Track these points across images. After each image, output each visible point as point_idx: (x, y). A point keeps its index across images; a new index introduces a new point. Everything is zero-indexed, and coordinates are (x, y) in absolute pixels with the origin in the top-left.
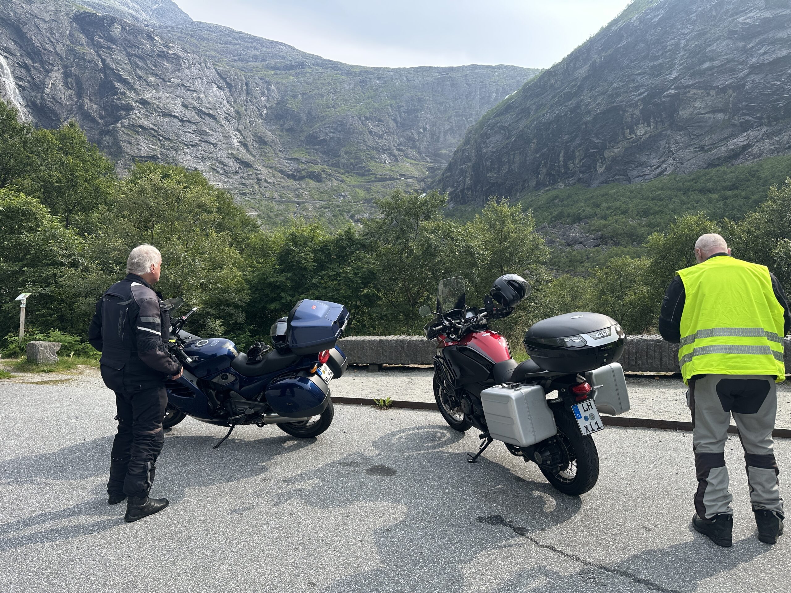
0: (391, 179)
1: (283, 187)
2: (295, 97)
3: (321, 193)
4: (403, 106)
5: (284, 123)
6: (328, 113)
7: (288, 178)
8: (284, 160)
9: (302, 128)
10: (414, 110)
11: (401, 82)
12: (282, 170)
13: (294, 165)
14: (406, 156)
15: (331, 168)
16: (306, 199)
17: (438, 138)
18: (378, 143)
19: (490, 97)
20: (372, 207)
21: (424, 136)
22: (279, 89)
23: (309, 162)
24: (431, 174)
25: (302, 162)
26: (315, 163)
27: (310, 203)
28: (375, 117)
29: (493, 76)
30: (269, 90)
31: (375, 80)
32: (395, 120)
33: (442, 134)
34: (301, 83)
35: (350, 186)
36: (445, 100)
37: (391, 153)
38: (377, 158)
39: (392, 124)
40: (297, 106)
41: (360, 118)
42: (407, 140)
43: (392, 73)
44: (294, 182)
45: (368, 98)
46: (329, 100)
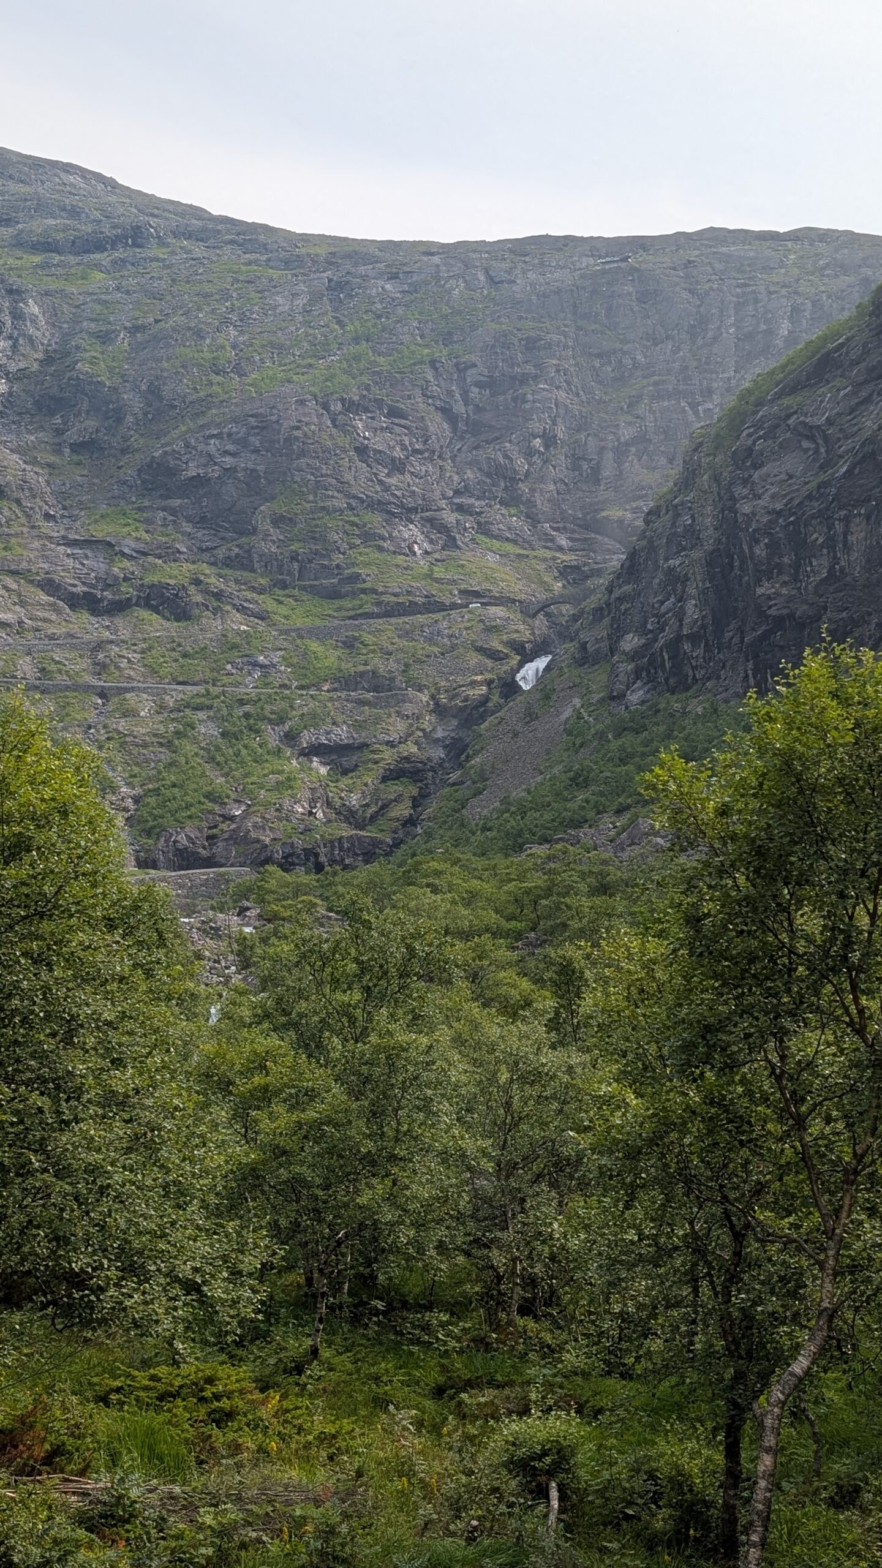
0: (432, 606)
1: (52, 637)
2: (105, 338)
3: (185, 655)
4: (474, 365)
5: (65, 423)
6: (216, 389)
7: (73, 607)
8: (61, 549)
9: (125, 439)
10: (513, 378)
11: (468, 287)
12: (50, 582)
13: (96, 564)
14: (484, 529)
15: (226, 571)
16: (130, 678)
17: (596, 470)
18: (387, 488)
19: (770, 332)
20: (362, 703)
21: (546, 462)
22: (53, 315)
23: (145, 554)
24: (572, 590)
25: (124, 554)
26: (169, 554)
27: (144, 690)
28: (379, 403)
29: (781, 264)
30: (17, 316)
31: (380, 283)
32: (446, 412)
33: (609, 455)
34: (128, 293)
35: (287, 632)
36: (618, 345)
37: (431, 521)
38: (383, 539)
39: (437, 425)
40: (110, 370)
41: (326, 407)
42: (489, 475)
43: (436, 259)
44: (94, 620)
45: (356, 340)
46: (223, 347)
